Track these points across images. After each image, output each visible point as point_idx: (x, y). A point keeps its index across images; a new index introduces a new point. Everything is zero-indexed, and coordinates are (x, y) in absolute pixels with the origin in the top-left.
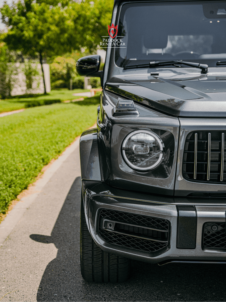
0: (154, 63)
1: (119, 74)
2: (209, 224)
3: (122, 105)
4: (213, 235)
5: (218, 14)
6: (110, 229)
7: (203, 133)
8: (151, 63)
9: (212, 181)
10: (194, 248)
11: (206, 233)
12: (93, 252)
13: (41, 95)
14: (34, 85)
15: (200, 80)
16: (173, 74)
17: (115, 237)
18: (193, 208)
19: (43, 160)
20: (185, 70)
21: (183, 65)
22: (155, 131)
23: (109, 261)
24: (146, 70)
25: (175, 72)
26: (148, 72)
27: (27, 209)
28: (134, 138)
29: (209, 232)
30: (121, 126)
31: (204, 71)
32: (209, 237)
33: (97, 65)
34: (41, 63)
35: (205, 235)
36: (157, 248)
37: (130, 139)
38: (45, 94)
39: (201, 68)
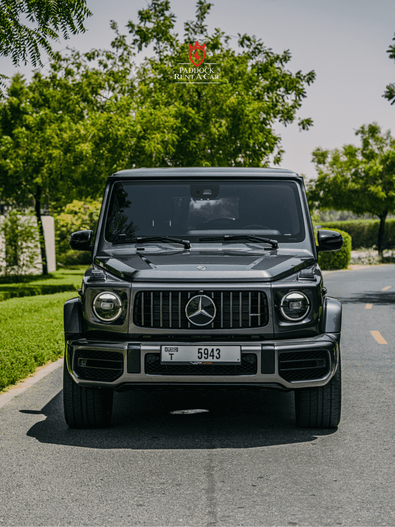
0: (140, 238)
1: (109, 248)
2: (150, 355)
3: (96, 274)
4: (153, 363)
5: (204, 193)
6: (83, 365)
7: (147, 293)
8: (138, 238)
9: (154, 327)
10: (139, 372)
11: (149, 362)
12: (73, 393)
13: (37, 278)
14: (23, 258)
15: (183, 254)
16: (158, 249)
17: (87, 371)
18: (139, 345)
19: (36, 358)
20: (171, 245)
21: (168, 241)
22: (116, 292)
23: (86, 401)
24: (134, 245)
25: (160, 247)
26: (135, 248)
27: (16, 397)
28: (101, 297)
29: (150, 361)
30: (91, 289)
31: (187, 247)
32: (150, 365)
33: (89, 239)
34: (39, 215)
35: (148, 363)
36: (115, 376)
37: (98, 298)
38: (45, 274)
39: (184, 243)
